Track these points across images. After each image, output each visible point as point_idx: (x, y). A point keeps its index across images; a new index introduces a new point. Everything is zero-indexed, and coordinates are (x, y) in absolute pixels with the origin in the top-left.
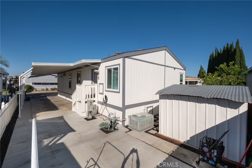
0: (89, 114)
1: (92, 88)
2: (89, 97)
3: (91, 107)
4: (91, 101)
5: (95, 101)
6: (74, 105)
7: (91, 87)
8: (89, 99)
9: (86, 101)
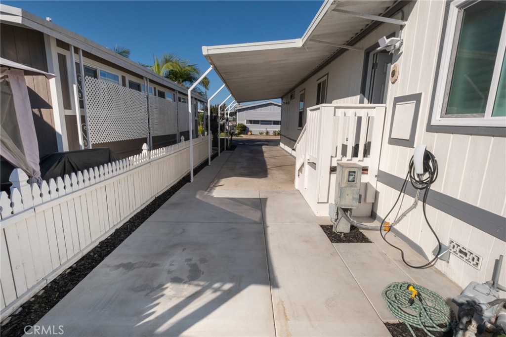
0: (340, 216)
1: (360, 119)
2: (344, 153)
3: (349, 191)
4: (353, 170)
5: (367, 170)
6: (300, 173)
7: (358, 115)
8: (345, 160)
9: (334, 164)
